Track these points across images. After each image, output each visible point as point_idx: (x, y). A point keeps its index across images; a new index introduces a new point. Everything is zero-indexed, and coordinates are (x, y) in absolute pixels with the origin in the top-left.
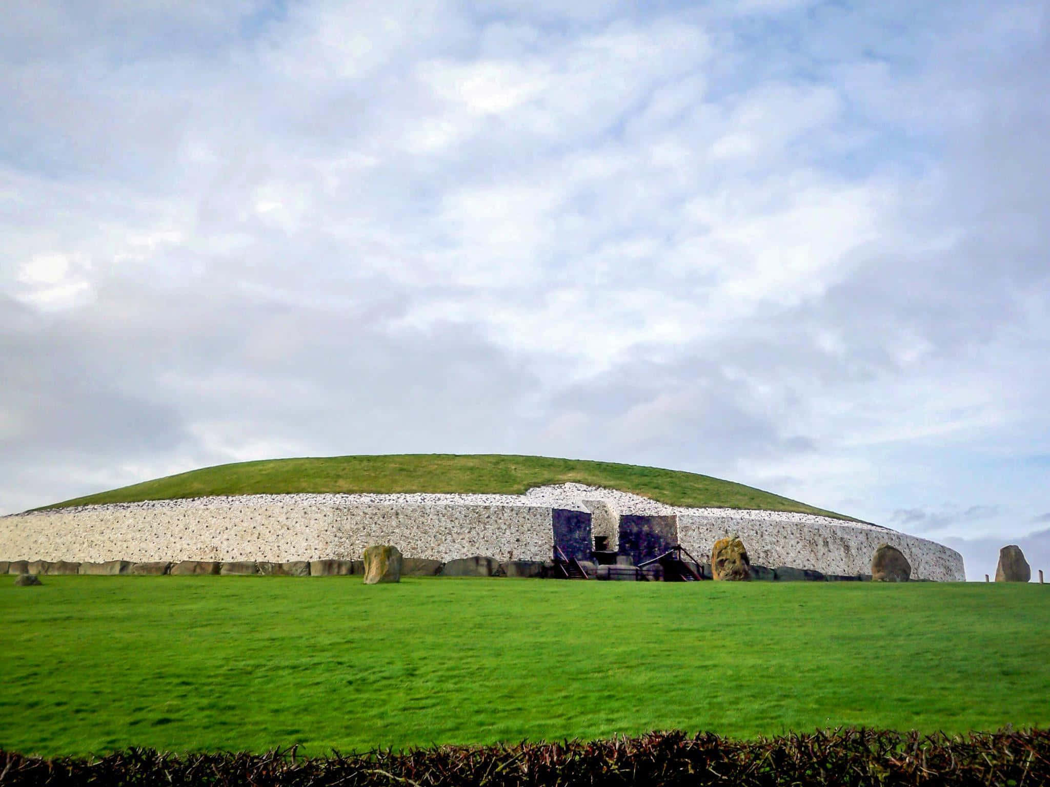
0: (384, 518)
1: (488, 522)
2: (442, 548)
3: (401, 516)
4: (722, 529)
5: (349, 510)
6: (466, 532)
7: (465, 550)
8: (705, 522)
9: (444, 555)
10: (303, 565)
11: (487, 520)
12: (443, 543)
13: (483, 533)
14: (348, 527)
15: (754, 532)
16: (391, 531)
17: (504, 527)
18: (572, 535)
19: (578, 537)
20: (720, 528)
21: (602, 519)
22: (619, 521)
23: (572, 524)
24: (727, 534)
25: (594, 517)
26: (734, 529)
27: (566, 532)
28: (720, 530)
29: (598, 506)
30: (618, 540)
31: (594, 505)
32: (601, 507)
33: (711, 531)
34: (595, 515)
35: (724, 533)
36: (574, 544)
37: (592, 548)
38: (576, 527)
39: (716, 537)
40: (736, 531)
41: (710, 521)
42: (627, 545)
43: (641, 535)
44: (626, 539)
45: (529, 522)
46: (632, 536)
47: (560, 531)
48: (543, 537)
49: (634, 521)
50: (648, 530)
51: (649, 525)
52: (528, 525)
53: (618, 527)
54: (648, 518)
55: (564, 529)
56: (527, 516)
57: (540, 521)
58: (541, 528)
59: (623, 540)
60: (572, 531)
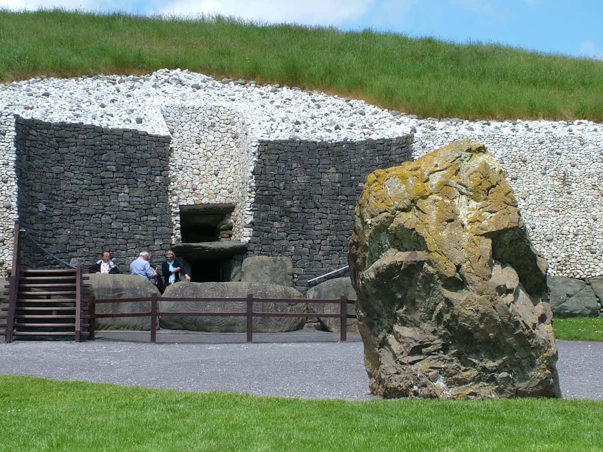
4: (551, 172)
18: (108, 198)
19: (125, 204)
20: (546, 170)
21: (223, 155)
22: (255, 159)
23: (109, 167)
24: (566, 188)
25: (200, 150)
26: (588, 171)
27: (85, 189)
28: (544, 174)
29: (213, 121)
30: (251, 210)
31: (200, 118)
32: (222, 125)
33: (516, 179)
34: (202, 145)
35: (556, 183)
36: (114, 225)
37: (172, 234)
38: (121, 175)
39: (531, 197)
40: (596, 178)
41: (515, 149)
42: (276, 224)
43: (319, 197)
44: (275, 208)
46: (291, 198)
47: (63, 186)
49: (299, 159)
50: (337, 180)
51: (340, 167)
53: (251, 174)
54: (337, 149)
55: (78, 181)
59: (265, 210)
60: (108, 187)
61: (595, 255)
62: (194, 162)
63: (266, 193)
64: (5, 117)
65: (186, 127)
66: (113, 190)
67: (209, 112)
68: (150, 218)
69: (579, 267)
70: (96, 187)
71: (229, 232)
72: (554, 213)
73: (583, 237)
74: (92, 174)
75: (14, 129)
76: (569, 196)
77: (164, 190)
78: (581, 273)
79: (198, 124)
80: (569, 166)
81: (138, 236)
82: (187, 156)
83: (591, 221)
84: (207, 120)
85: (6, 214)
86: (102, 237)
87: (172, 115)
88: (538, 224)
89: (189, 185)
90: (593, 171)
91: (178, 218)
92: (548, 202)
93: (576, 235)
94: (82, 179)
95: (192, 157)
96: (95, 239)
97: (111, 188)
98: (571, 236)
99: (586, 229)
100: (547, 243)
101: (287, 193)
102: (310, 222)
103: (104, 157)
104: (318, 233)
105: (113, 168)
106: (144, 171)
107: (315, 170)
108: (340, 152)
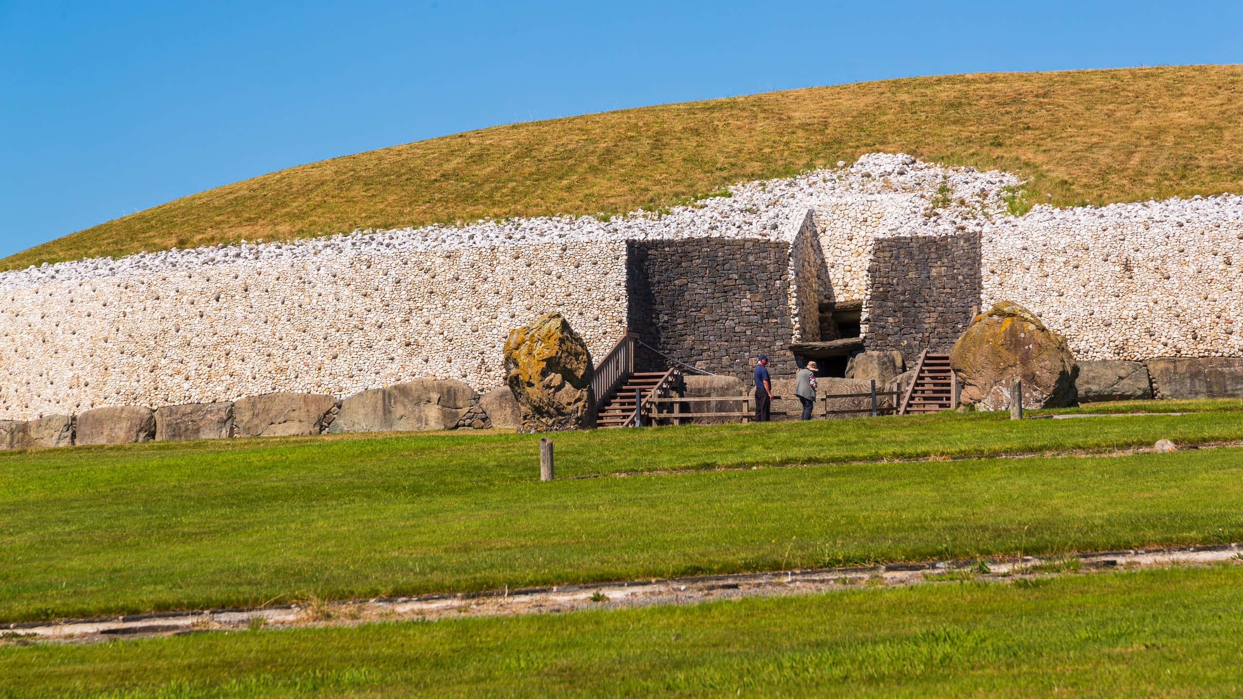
0: (217, 299)
1: (453, 292)
2: (341, 364)
3: (253, 293)
4: (1113, 258)
5: (150, 285)
6: (398, 320)
7: (394, 367)
8: (1065, 241)
9: (347, 383)
10: (59, 425)
11: (450, 287)
12: (344, 352)
13: (439, 321)
14: (146, 328)
15: (1220, 258)
16: (232, 331)
17: (492, 300)
18: (731, 305)
19: (748, 309)
20: (1107, 256)
22: (871, 257)
23: (731, 275)
24: (1128, 273)
25: (852, 246)
26: (1151, 255)
27: (709, 298)
28: (1106, 260)
29: (865, 216)
31: (852, 214)
32: (874, 219)
33: (1077, 267)
34: (854, 241)
35: (1118, 269)
36: (737, 329)
37: (792, 335)
38: (743, 282)
39: (1091, 284)
40: (1159, 262)
41: (1078, 237)
42: (890, 320)
43: (927, 290)
44: (890, 304)
45: (561, 282)
46: (903, 294)
47: (687, 297)
48: (597, 319)
49: (910, 255)
50: (943, 274)
51: (946, 261)
52: (559, 290)
53: (866, 273)
54: (943, 243)
55: (702, 291)
56: (556, 268)
57: (593, 277)
58: (594, 295)
59: (881, 307)
60: (731, 294)
61: (1153, 338)
62: (846, 258)
63: (881, 289)
65: (839, 224)
66: (736, 296)
67: (861, 208)
68: (771, 320)
69: (1137, 349)
70: (719, 295)
72: (1114, 298)
73: (1142, 320)
74: (715, 283)
76: (1130, 280)
77: (785, 293)
78: (1139, 356)
79: (850, 220)
80: (1132, 251)
81: (759, 338)
82: (838, 254)
83: (1151, 304)
84: (859, 215)
85: (618, 328)
87: (825, 213)
88: (1096, 310)
89: (840, 283)
90: (1156, 255)
92: (1109, 288)
93: (1136, 319)
94: (706, 289)
95: (844, 254)
96: (719, 343)
97: (734, 295)
98: (1130, 320)
99: (1146, 312)
100: (1105, 328)
101: (900, 289)
102: (920, 315)
103: (727, 266)
104: (927, 326)
105: (735, 276)
106: (764, 276)
107: (924, 265)
108: (946, 246)
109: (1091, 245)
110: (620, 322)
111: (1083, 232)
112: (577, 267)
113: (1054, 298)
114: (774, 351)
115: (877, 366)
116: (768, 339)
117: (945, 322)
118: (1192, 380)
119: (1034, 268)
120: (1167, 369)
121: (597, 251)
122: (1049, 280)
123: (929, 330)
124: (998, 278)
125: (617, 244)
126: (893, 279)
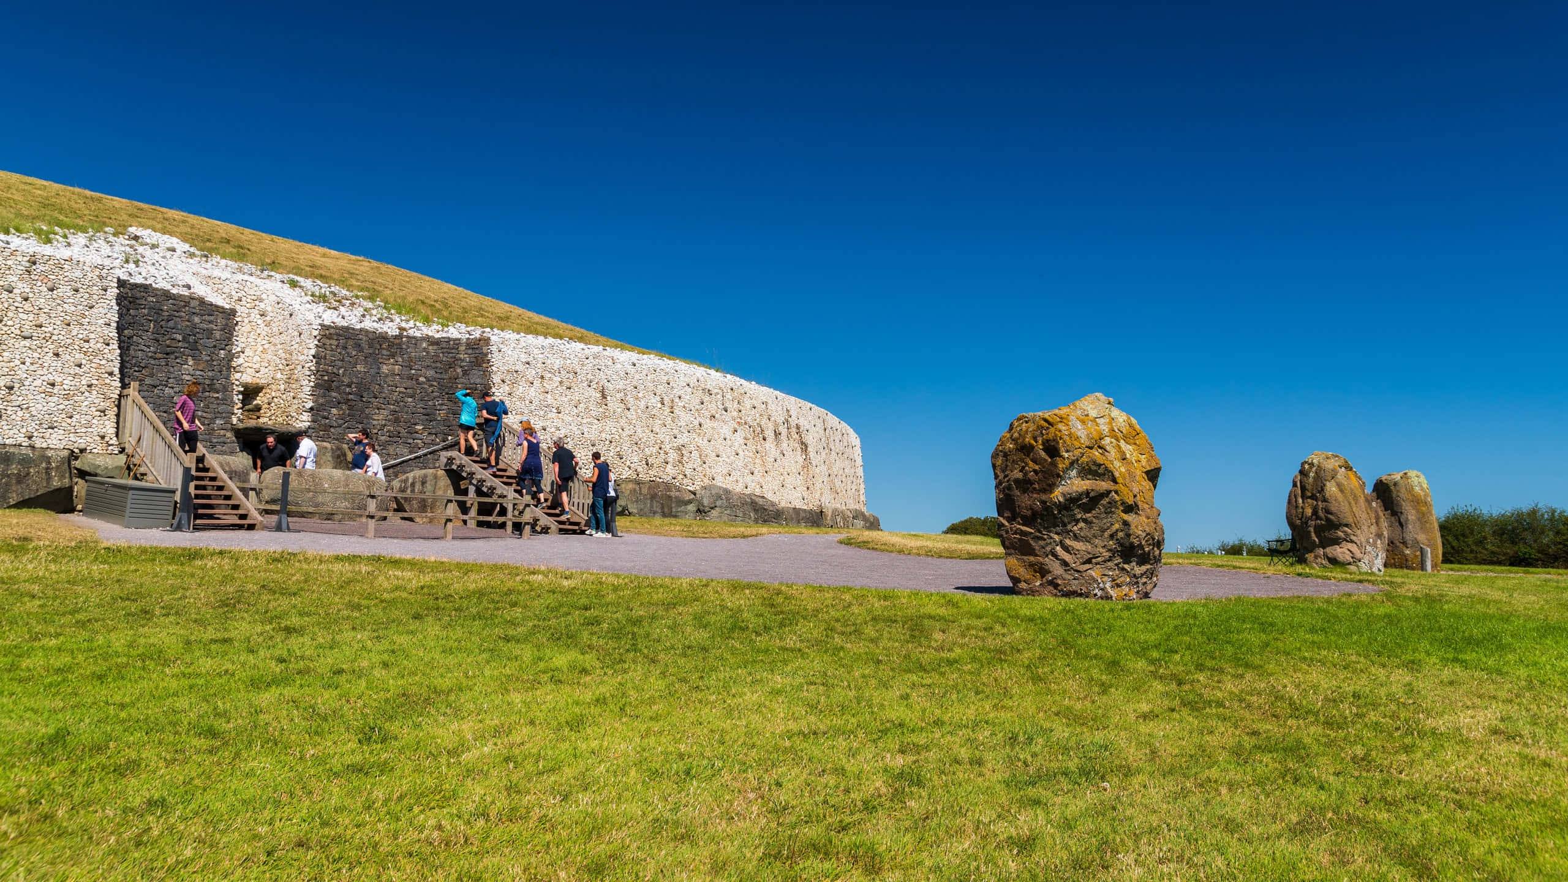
8: (559, 362)
18: (172, 369)
20: (590, 381)
21: (250, 332)
22: (316, 342)
23: (175, 336)
24: (604, 400)
27: (151, 357)
28: (589, 386)
29: (239, 295)
30: (312, 395)
31: (226, 290)
32: (249, 300)
33: (570, 388)
35: (597, 395)
37: (233, 414)
38: (186, 345)
39: (580, 405)
40: (623, 394)
41: (568, 361)
42: (334, 411)
43: (377, 387)
44: (334, 394)
45: (27, 306)
46: (349, 386)
47: (132, 352)
48: (80, 366)
49: (358, 346)
50: (397, 372)
51: (400, 359)
52: (25, 317)
53: (311, 358)
54: (397, 341)
55: (145, 349)
56: (20, 285)
57: (73, 308)
58: (74, 333)
59: (324, 396)
60: (173, 357)
61: (622, 461)
63: (325, 377)
64: (107, 272)
66: (178, 361)
67: (237, 286)
68: (212, 394)
70: (160, 356)
71: (258, 414)
72: (596, 421)
74: (158, 341)
75: (116, 285)
76: (606, 407)
77: (228, 366)
79: (224, 296)
80: (606, 381)
85: (107, 381)
86: (165, 412)
88: (585, 430)
91: (241, 397)
92: (592, 411)
93: (611, 442)
94: (149, 347)
97: (176, 358)
101: (346, 380)
102: (367, 411)
103: (171, 324)
104: (375, 422)
105: (180, 337)
106: (210, 343)
107: (373, 359)
108: (399, 344)
109: (578, 370)
110: (111, 374)
111: (572, 357)
112: (52, 290)
113: (553, 415)
114: (213, 429)
115: (330, 459)
116: (209, 416)
117: (397, 421)
118: (652, 501)
119: (537, 383)
120: (635, 490)
121: (78, 274)
122: (549, 396)
123: (378, 427)
124: (507, 388)
125: (105, 271)
126: (339, 369)
